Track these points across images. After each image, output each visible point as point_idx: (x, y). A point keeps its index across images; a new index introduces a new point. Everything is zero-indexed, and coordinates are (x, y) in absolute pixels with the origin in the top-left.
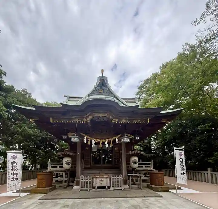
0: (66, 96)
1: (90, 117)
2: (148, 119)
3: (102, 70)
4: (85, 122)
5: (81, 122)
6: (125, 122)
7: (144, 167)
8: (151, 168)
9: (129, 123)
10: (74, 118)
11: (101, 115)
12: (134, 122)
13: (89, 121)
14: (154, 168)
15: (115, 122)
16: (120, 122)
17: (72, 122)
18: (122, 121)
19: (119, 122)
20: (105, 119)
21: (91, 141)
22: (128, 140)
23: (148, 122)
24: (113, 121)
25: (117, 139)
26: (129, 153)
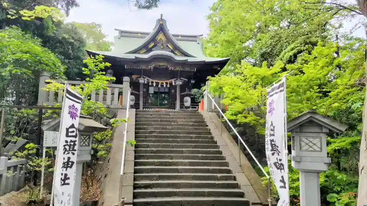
1: (153, 66)
2: (195, 68)
4: (149, 69)
9: (181, 70)
10: (141, 65)
11: (161, 64)
12: (186, 70)
13: (152, 68)
16: (175, 70)
17: (140, 68)
20: (164, 67)
21: (152, 82)
22: (181, 83)
24: (170, 69)
25: (173, 82)
26: (182, 94)
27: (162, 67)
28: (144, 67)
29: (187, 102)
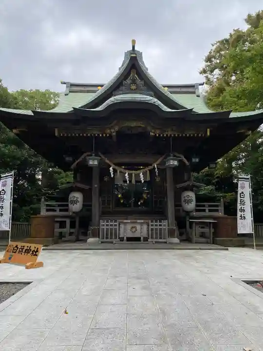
1: (117, 128)
2: (208, 130)
3: (134, 42)
4: (108, 135)
5: (102, 135)
6: (171, 135)
7: (207, 211)
8: (221, 214)
9: (177, 135)
11: (134, 124)
13: (114, 134)
14: (225, 214)
15: (156, 135)
16: (163, 135)
17: (87, 135)
18: (167, 133)
19: (161, 135)
20: (140, 130)
23: (208, 134)
24: (152, 134)
26: (179, 186)
27: (134, 132)
28: (96, 133)
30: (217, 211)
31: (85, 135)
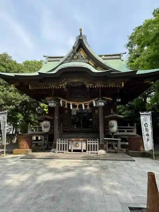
0: (45, 57)
1: (66, 83)
2: (123, 83)
4: (60, 88)
6: (99, 86)
7: (126, 131)
8: (134, 133)
9: (103, 87)
10: (50, 84)
11: (76, 81)
12: (109, 86)
13: (64, 87)
14: (137, 133)
15: (90, 86)
17: (48, 88)
18: (97, 85)
19: (93, 87)
20: (80, 84)
25: (94, 102)
26: (106, 117)
27: (76, 85)
28: (54, 86)
29: (112, 127)
30: (132, 131)
31: (47, 88)
